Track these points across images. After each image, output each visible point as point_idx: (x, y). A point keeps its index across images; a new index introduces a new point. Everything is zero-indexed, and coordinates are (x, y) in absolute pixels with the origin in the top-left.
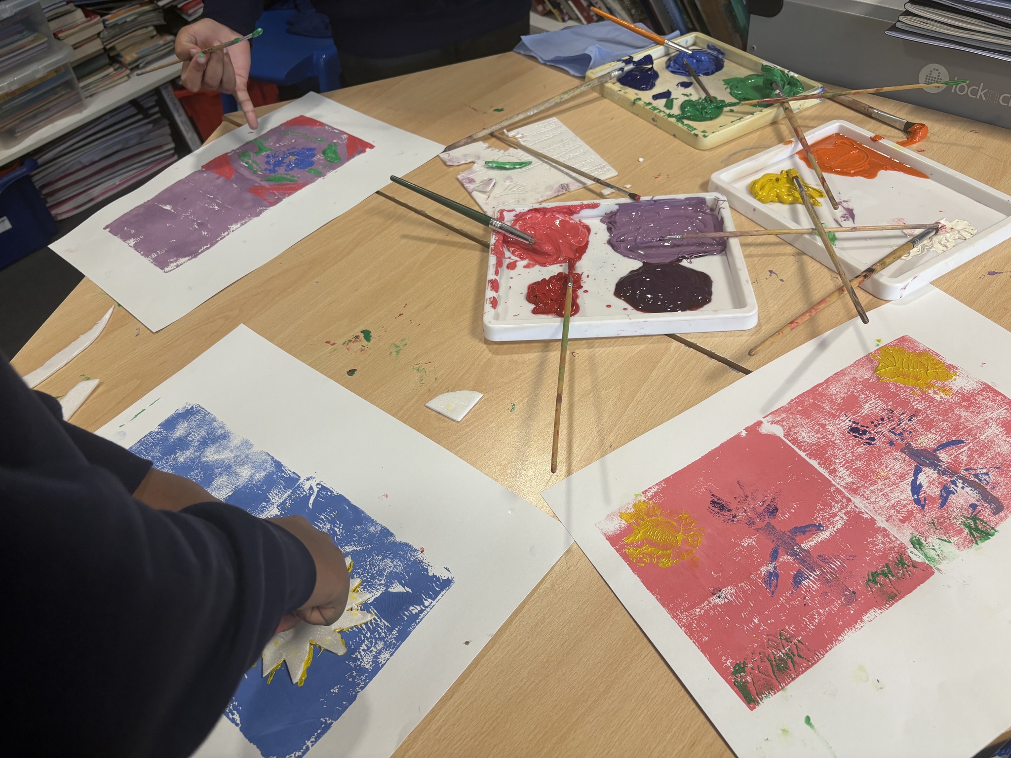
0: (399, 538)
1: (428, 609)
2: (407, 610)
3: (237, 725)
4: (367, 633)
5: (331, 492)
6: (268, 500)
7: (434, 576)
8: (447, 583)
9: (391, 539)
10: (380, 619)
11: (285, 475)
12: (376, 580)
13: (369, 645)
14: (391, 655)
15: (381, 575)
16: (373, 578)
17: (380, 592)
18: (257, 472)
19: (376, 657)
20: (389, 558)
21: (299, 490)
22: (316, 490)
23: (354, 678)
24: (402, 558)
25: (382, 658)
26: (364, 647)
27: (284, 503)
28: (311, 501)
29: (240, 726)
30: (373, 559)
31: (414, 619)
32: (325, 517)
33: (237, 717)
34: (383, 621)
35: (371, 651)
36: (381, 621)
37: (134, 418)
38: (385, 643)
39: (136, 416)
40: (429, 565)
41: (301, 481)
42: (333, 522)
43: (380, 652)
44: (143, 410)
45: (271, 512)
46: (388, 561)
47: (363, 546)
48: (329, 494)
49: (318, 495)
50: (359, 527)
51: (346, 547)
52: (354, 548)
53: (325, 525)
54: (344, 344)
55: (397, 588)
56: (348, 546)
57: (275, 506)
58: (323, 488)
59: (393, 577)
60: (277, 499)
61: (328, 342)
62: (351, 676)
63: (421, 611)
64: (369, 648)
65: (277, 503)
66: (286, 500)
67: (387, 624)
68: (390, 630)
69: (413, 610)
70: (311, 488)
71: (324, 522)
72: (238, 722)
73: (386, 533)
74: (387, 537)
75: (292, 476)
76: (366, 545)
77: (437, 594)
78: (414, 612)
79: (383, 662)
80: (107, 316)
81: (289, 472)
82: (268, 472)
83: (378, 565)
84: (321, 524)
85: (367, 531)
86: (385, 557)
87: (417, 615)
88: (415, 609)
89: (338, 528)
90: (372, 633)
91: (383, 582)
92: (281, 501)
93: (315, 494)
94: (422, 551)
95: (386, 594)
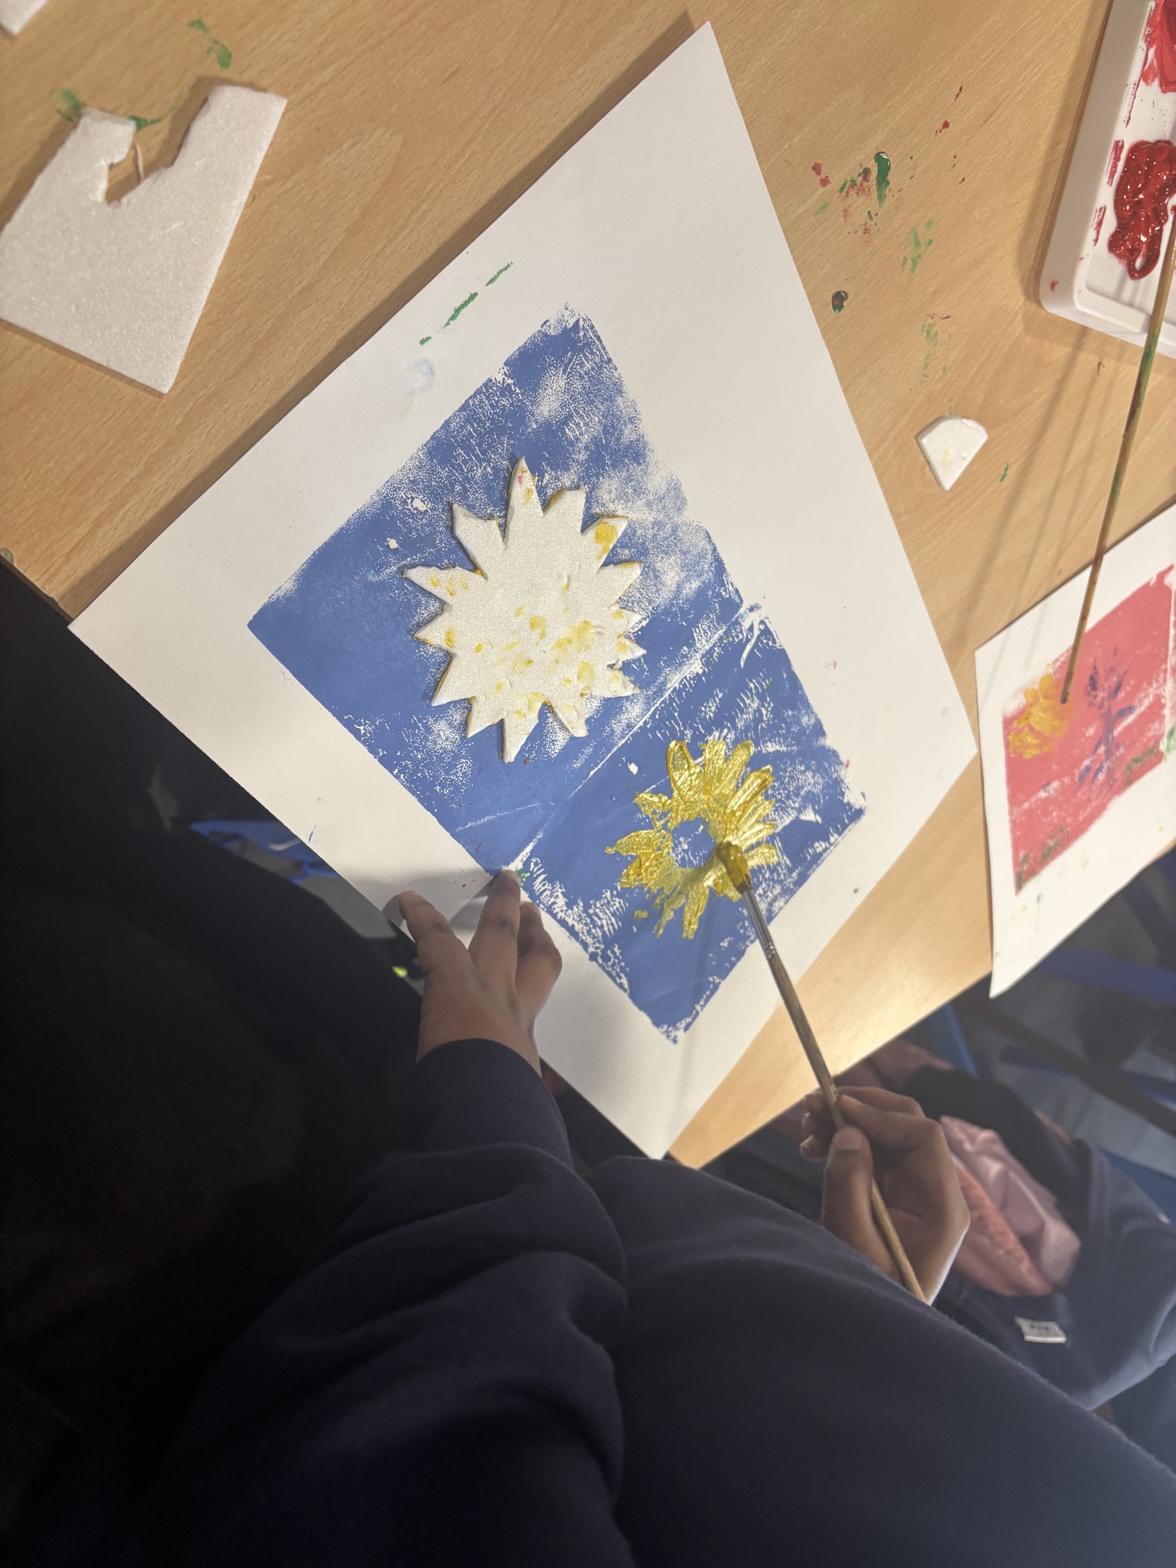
0: (830, 741)
1: (832, 848)
2: (812, 846)
3: (625, 990)
4: (766, 872)
5: (774, 642)
6: (691, 645)
7: (849, 804)
8: (858, 814)
9: (822, 741)
10: (782, 855)
11: (724, 593)
12: (790, 801)
13: (766, 889)
14: (786, 902)
15: (797, 795)
16: (788, 797)
17: (791, 818)
19: (771, 904)
20: (812, 770)
21: (735, 629)
22: (756, 632)
23: (745, 929)
24: (820, 769)
25: (780, 903)
26: (760, 891)
27: (711, 651)
28: (745, 655)
29: (628, 991)
30: (794, 768)
31: (817, 858)
32: (756, 688)
33: (624, 981)
34: (785, 858)
35: (767, 897)
36: (783, 858)
37: (453, 318)
38: (783, 888)
39: (457, 311)
40: (847, 787)
41: (742, 611)
42: (762, 698)
43: (775, 899)
45: (692, 669)
46: (809, 774)
47: (787, 746)
48: (770, 644)
49: (756, 645)
50: (790, 713)
51: (769, 744)
52: (778, 748)
53: (753, 701)
55: (809, 816)
56: (771, 742)
57: (698, 656)
58: (766, 633)
59: (810, 799)
60: (704, 641)
61: (817, 168)
62: (743, 927)
63: (825, 850)
64: (765, 892)
65: (702, 651)
66: (714, 645)
67: (788, 862)
68: (790, 871)
69: (818, 847)
70: (751, 629)
71: (752, 696)
73: (819, 730)
74: (817, 737)
75: (733, 597)
76: (792, 745)
77: (845, 827)
78: (818, 850)
79: (777, 911)
81: (731, 589)
82: (704, 582)
83: (798, 779)
84: (748, 698)
85: (798, 722)
86: (808, 768)
87: (821, 854)
88: (819, 846)
89: (767, 709)
90: (772, 873)
91: (797, 805)
92: (707, 647)
93: (753, 641)
94: (847, 766)
95: (797, 822)
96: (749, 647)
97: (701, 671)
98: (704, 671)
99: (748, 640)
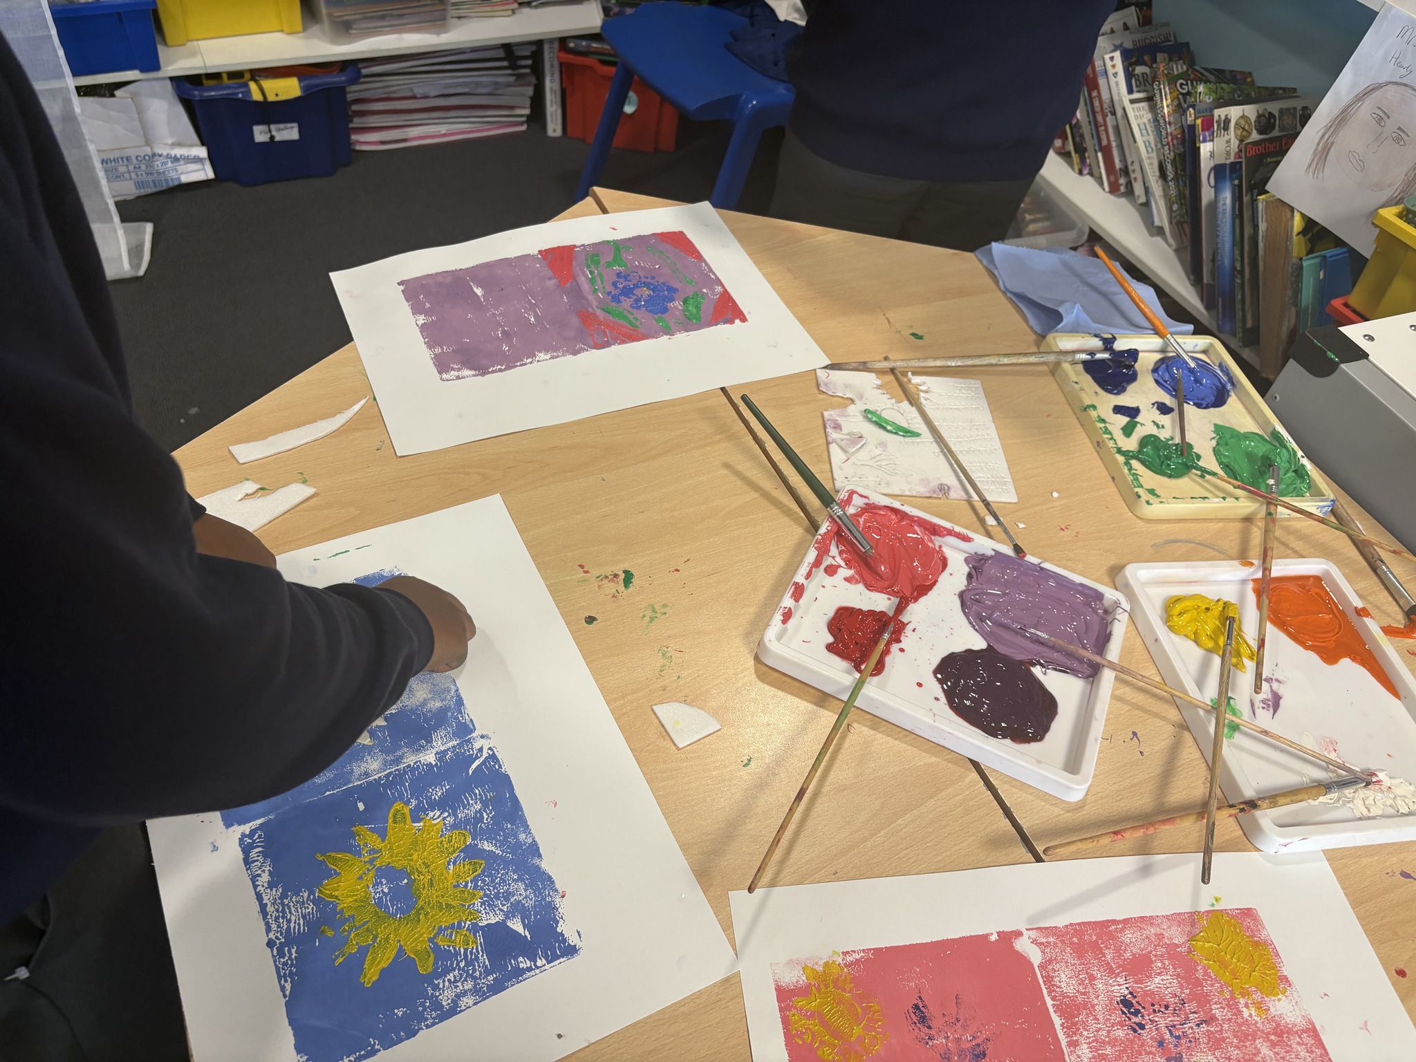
0: (546, 865)
1: (537, 971)
2: (516, 959)
3: (285, 996)
4: (461, 961)
5: (500, 766)
6: (429, 741)
7: (562, 934)
8: (571, 951)
9: (536, 861)
10: (483, 953)
11: (461, 718)
12: (499, 902)
13: (458, 978)
14: (475, 1004)
15: (507, 899)
16: (497, 896)
17: (497, 920)
18: (433, 699)
19: (458, 996)
20: (525, 883)
21: (468, 746)
22: (485, 754)
23: (425, 1009)
24: (538, 892)
25: (467, 1000)
26: (451, 976)
27: (445, 752)
28: (474, 766)
29: (287, 999)
30: (507, 873)
31: (518, 974)
32: (480, 794)
33: (288, 986)
34: (485, 957)
35: (456, 987)
36: (482, 956)
37: (334, 556)
38: (475, 985)
39: (337, 554)
40: (562, 918)
41: (474, 735)
42: (485, 804)
43: (464, 993)
44: (347, 551)
45: (427, 757)
46: (521, 886)
47: (503, 851)
48: (497, 767)
49: (483, 763)
50: (509, 826)
51: (485, 842)
52: (493, 849)
53: (476, 803)
54: (598, 577)
55: (516, 925)
56: (488, 842)
57: (434, 751)
58: (493, 757)
59: (517, 909)
60: (440, 743)
61: (581, 566)
62: (423, 1004)
63: (529, 969)
64: (456, 981)
65: (437, 749)
66: (448, 749)
67: (487, 963)
68: (488, 972)
69: (522, 962)
70: (481, 750)
71: (476, 799)
72: (288, 993)
73: (534, 850)
74: (533, 856)
75: (468, 723)
76: (507, 853)
77: (555, 958)
78: (521, 966)
79: (463, 1008)
80: (356, 408)
81: (467, 717)
82: (445, 705)
83: (509, 885)
84: (472, 800)
85: (516, 836)
86: (520, 879)
87: (523, 971)
88: (524, 963)
89: (488, 814)
90: (467, 965)
91: (505, 908)
92: (442, 748)
93: (482, 759)
94: (563, 897)
95: (502, 925)
96: (477, 763)
97: (434, 763)
98: (436, 763)
99: (477, 758)
